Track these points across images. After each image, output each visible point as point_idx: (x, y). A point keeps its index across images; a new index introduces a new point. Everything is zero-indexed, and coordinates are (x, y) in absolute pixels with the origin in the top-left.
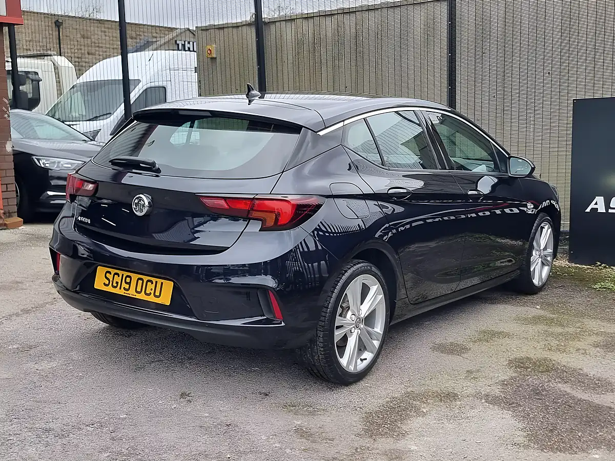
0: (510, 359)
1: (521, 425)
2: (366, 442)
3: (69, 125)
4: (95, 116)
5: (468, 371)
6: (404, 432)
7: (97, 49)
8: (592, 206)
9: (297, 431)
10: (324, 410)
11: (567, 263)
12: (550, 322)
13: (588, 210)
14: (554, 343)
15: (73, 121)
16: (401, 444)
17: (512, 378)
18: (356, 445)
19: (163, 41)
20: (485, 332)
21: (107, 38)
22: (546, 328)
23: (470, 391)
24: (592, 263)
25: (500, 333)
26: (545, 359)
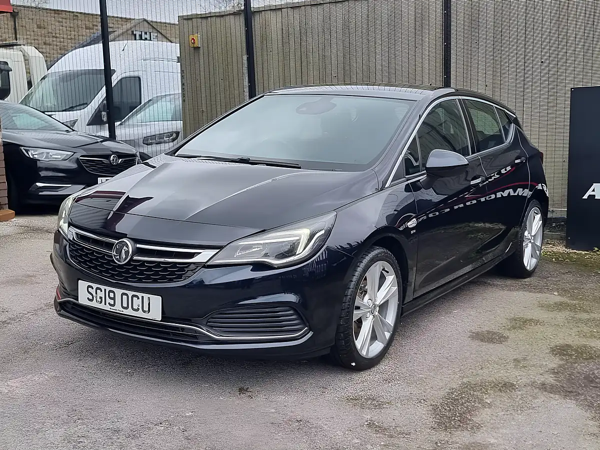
0: (551, 347)
1: (588, 414)
2: (443, 436)
3: (50, 116)
4: (71, 106)
5: (515, 360)
6: (477, 425)
7: (55, 39)
8: (590, 192)
9: (369, 425)
10: (388, 403)
11: (564, 249)
12: (573, 308)
13: (585, 197)
14: (586, 329)
15: (51, 112)
16: (479, 437)
17: (560, 366)
18: (434, 439)
19: (121, 31)
20: (515, 320)
21: (64, 28)
22: (572, 314)
23: (525, 380)
24: (589, 248)
25: (531, 320)
26: (585, 346)
